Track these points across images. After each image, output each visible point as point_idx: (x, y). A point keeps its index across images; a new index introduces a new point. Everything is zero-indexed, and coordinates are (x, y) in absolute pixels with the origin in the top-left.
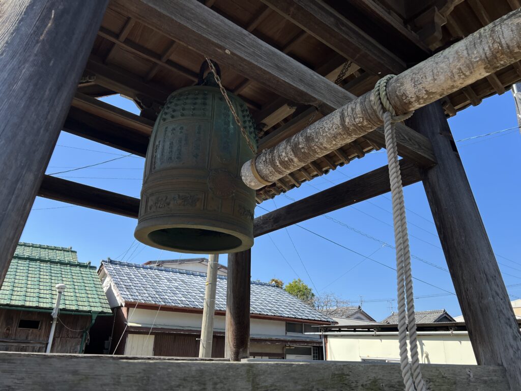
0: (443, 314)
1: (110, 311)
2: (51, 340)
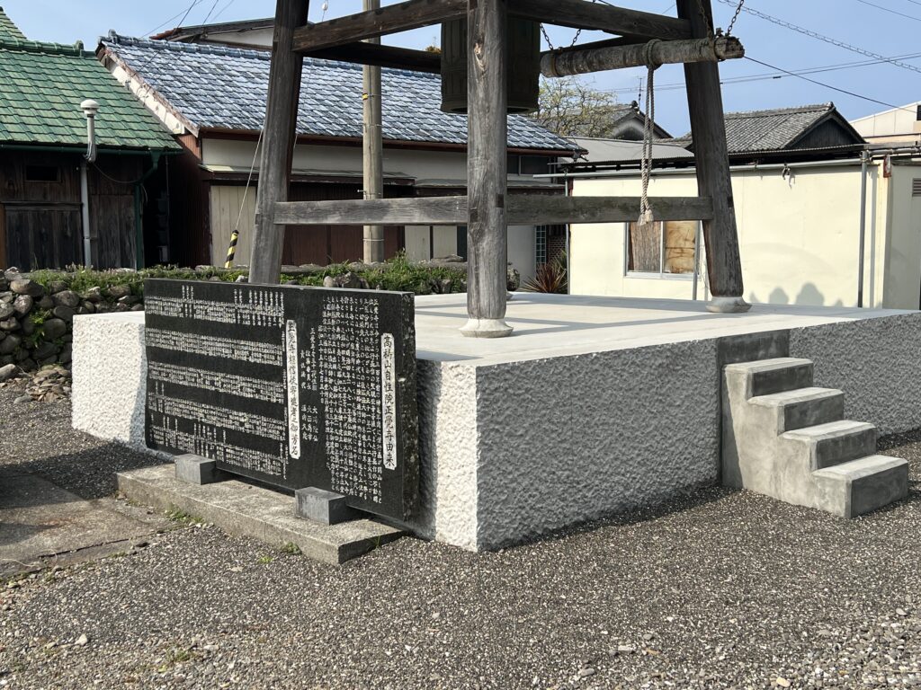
0: (827, 115)
1: (179, 147)
2: (85, 200)
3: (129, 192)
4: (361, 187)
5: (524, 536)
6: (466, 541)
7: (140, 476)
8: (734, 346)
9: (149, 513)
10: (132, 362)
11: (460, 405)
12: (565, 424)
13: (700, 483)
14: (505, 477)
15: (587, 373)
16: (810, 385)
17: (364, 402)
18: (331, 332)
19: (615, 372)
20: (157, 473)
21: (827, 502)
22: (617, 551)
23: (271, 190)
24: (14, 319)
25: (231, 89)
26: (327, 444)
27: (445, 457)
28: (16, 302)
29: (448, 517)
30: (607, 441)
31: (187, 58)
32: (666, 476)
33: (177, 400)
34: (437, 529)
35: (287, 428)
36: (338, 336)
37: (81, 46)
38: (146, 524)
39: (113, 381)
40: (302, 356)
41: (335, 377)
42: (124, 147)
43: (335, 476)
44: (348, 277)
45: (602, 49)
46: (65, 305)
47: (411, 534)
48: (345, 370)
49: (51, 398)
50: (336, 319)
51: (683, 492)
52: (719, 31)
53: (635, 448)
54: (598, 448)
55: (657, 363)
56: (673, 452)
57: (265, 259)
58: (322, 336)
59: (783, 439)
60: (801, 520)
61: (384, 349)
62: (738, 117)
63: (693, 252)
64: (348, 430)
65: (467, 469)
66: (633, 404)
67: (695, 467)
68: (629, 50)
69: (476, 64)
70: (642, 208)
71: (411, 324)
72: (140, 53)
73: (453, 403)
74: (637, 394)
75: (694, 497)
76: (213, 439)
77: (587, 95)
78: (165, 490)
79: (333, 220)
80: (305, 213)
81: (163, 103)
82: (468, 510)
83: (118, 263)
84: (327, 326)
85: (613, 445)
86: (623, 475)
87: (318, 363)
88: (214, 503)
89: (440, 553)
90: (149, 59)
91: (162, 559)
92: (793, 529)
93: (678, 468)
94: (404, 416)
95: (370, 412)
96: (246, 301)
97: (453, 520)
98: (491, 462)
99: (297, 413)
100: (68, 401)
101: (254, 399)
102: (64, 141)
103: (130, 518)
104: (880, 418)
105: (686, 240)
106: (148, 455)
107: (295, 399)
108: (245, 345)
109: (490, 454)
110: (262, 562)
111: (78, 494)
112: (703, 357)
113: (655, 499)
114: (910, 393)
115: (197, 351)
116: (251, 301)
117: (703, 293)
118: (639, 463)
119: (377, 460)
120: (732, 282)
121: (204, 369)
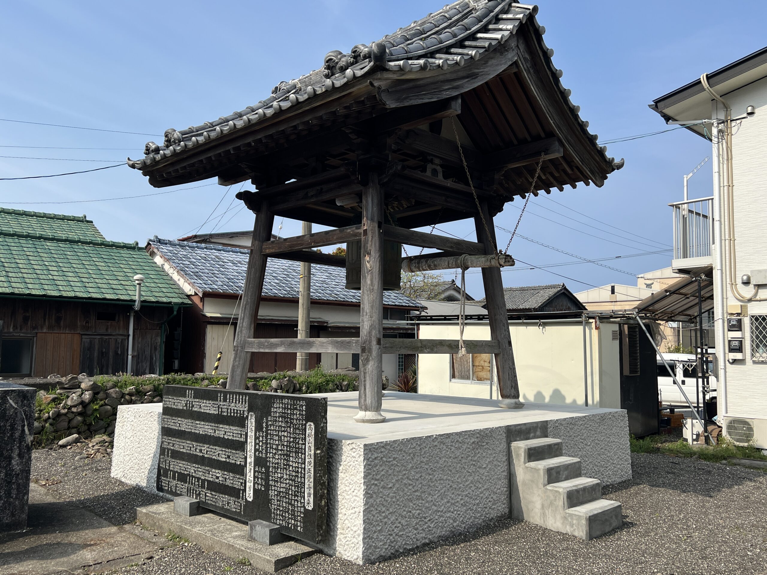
0: (561, 290)
1: (190, 302)
2: (131, 332)
3: (158, 328)
4: (297, 326)
5: (392, 553)
6: (355, 557)
7: (151, 510)
8: (516, 431)
9: (155, 535)
10: (152, 436)
11: (353, 468)
12: (417, 480)
13: (499, 517)
14: (380, 515)
15: (430, 447)
16: (561, 455)
17: (294, 465)
18: (276, 421)
19: (447, 447)
20: (161, 508)
21: (575, 530)
22: (449, 563)
23: (244, 332)
24: (81, 406)
25: (223, 270)
26: (270, 492)
27: (343, 502)
28: (83, 395)
29: (344, 542)
30: (443, 491)
31: (199, 252)
32: (479, 512)
33: (178, 461)
34: (337, 549)
35: (245, 481)
36: (280, 423)
37: (137, 244)
38: (152, 543)
39: (139, 447)
40: (258, 435)
41: (277, 449)
42: (157, 302)
43: (274, 513)
44: (287, 380)
45: (436, 259)
46: (113, 397)
47: (321, 552)
48: (283, 445)
49: (99, 456)
50: (279, 413)
51: (489, 522)
52: (501, 251)
53: (459, 495)
54: (437, 495)
55: (471, 442)
56: (482, 497)
57: (238, 372)
58: (270, 423)
59: (547, 489)
60: (560, 541)
61: (307, 432)
62: (511, 290)
63: (489, 368)
64: (283, 483)
65: (357, 510)
66: (458, 467)
67: (496, 507)
68: (451, 259)
69: (367, 267)
70: (460, 347)
71: (325, 417)
72: (171, 249)
73: (349, 467)
74: (460, 460)
75: (495, 526)
76: (199, 486)
77: (426, 276)
78: (166, 520)
79: (280, 350)
80: (264, 345)
81: (182, 276)
82: (357, 536)
83: (147, 371)
84: (274, 417)
85: (446, 493)
86: (452, 512)
87: (267, 441)
88: (197, 529)
89: (339, 565)
90: (176, 252)
91: (162, 568)
92: (555, 548)
93: (485, 507)
94: (318, 475)
95: (298, 472)
96: (225, 400)
97: (347, 543)
98: (372, 505)
99: (252, 471)
100: (109, 458)
101: (226, 462)
102: (122, 298)
103: (142, 539)
104: (603, 475)
105: (485, 361)
106: (157, 495)
107: (251, 462)
108: (222, 428)
109: (371, 500)
110: (225, 570)
111: (110, 521)
112: (498, 438)
113: (472, 528)
114: (619, 459)
115: (193, 431)
116: (228, 401)
117: (496, 395)
118: (462, 504)
119: (301, 503)
120: (513, 390)
121: (196, 441)
